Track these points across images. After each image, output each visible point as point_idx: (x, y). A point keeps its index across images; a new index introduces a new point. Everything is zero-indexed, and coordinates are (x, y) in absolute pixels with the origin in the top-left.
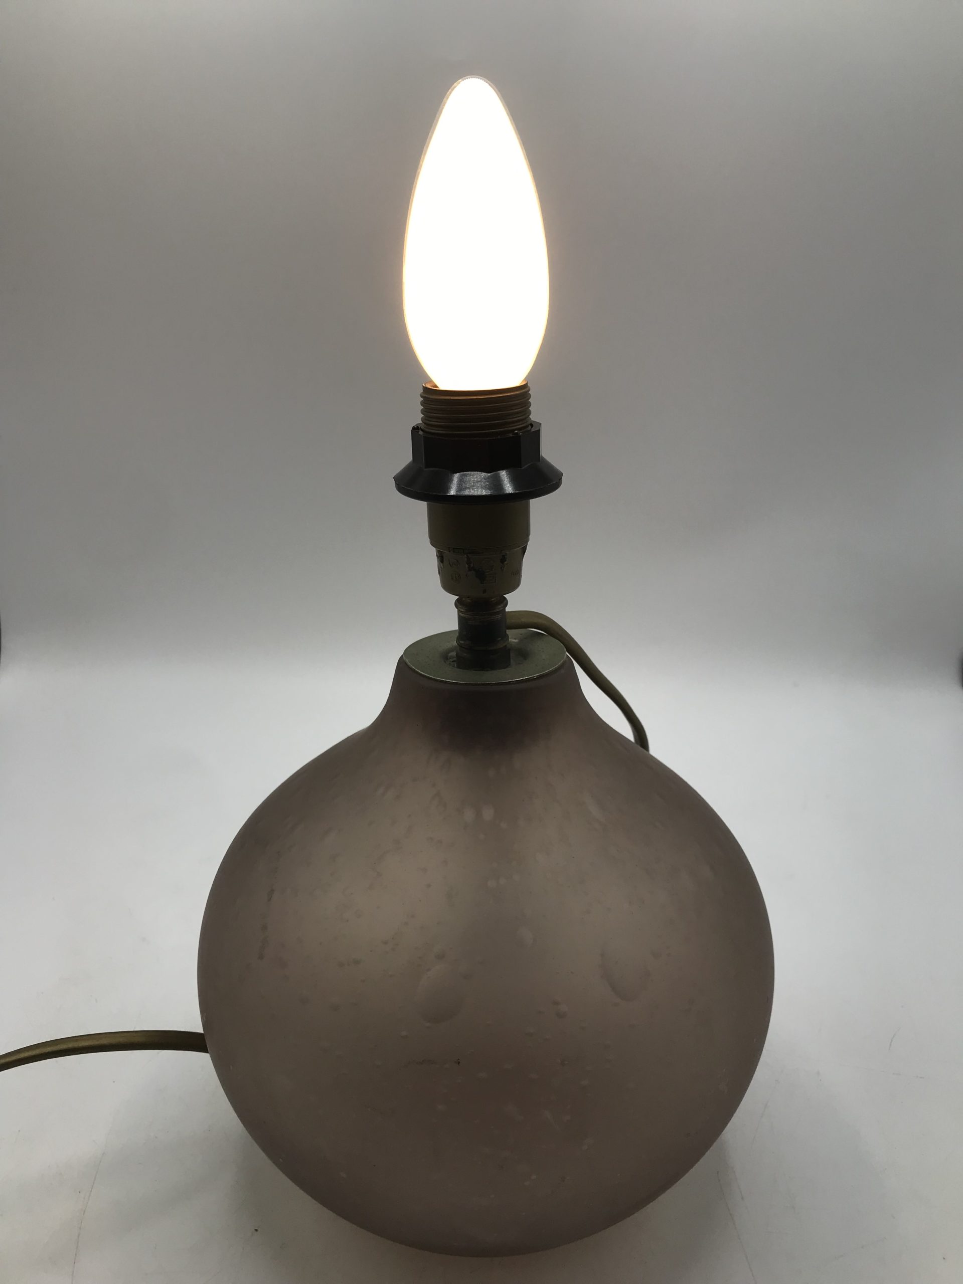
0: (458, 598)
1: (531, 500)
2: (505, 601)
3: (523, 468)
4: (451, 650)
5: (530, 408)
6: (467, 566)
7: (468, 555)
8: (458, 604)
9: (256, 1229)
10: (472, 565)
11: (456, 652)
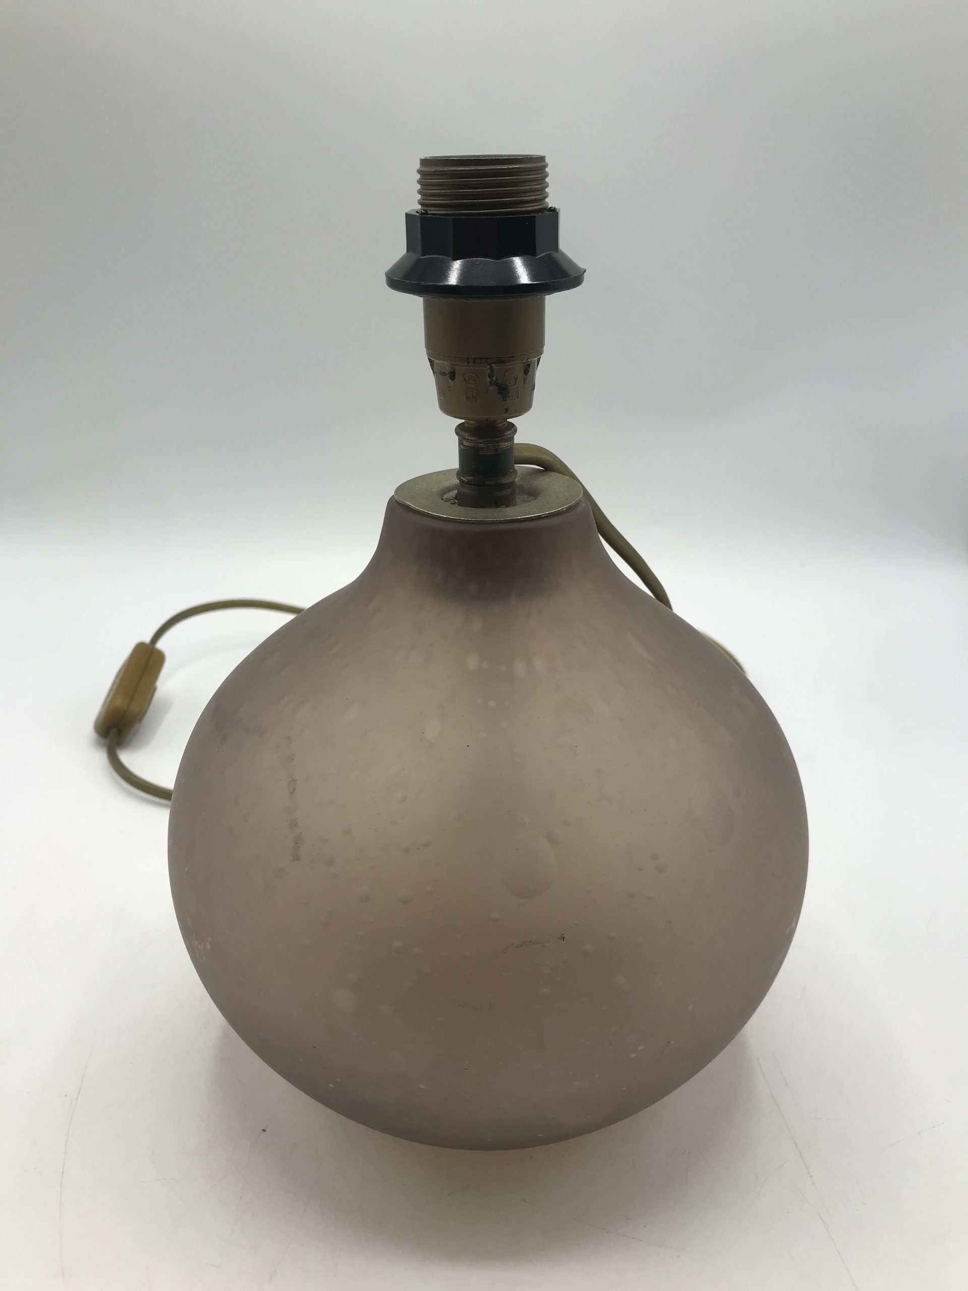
0: (463, 423)
1: (547, 297)
2: (513, 429)
3: (537, 257)
4: (449, 489)
5: (547, 190)
6: (488, 380)
7: (494, 366)
8: (460, 430)
9: (263, 1129)
10: (494, 379)
11: (457, 491)
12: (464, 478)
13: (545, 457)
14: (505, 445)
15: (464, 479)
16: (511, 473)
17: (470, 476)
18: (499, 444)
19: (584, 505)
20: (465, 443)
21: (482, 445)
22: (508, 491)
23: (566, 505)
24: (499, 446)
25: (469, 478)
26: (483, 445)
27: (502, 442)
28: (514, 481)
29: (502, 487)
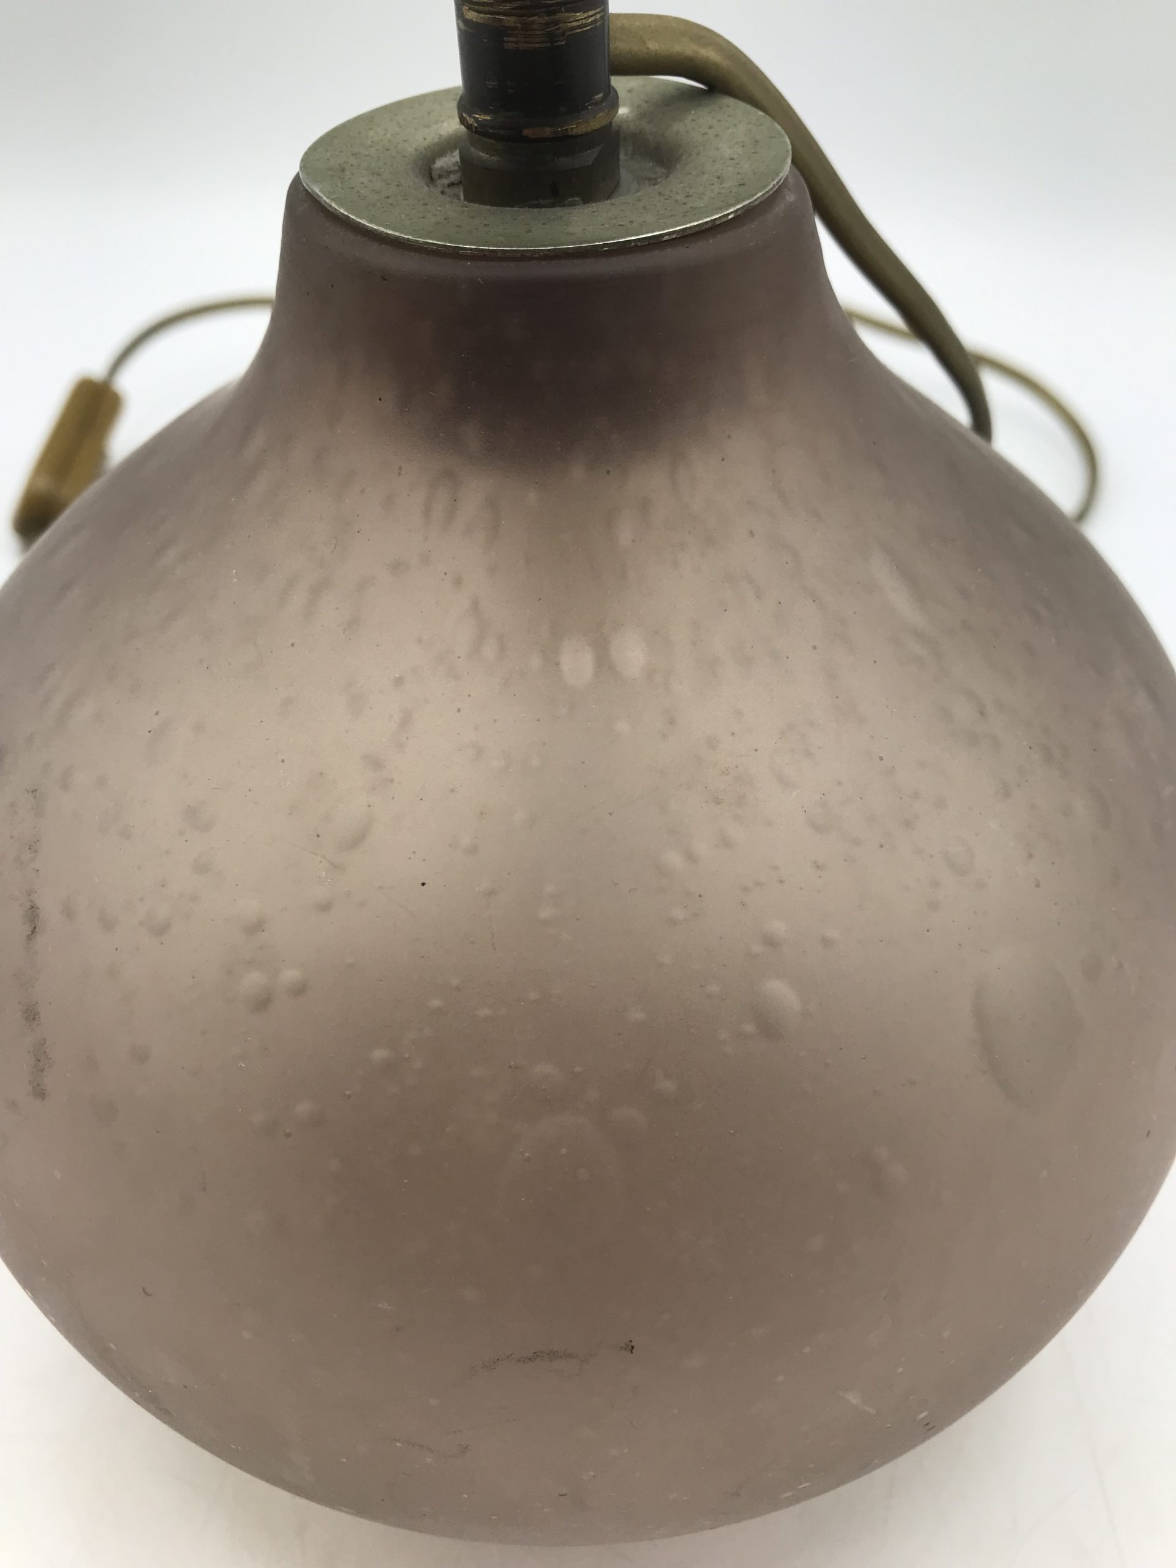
4: (444, 147)
11: (457, 153)
12: (470, 116)
13: (710, 54)
14: (581, 18)
15: (471, 121)
16: (596, 104)
17: (485, 111)
18: (559, 16)
19: (790, 197)
20: (471, 15)
21: (510, 21)
22: (589, 157)
23: (738, 202)
24: (557, 23)
25: (481, 117)
26: (512, 19)
27: (567, 11)
28: (611, 123)
29: (568, 143)
